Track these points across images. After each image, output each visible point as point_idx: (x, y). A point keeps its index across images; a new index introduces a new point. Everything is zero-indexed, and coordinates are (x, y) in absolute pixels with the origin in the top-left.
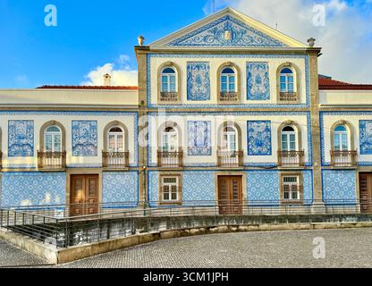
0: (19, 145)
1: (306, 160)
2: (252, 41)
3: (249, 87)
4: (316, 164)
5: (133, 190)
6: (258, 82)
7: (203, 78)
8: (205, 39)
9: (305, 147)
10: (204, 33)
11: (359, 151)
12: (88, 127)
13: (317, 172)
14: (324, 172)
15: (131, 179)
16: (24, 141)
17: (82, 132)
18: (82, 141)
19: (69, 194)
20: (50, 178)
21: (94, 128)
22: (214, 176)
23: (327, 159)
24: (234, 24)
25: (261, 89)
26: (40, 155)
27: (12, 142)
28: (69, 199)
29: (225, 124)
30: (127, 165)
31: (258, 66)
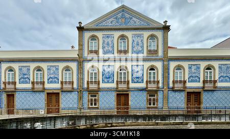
0: (23, 78)
1: (160, 85)
2: (135, 23)
3: (133, 47)
4: (165, 88)
5: (76, 101)
6: (138, 45)
7: (110, 43)
8: (111, 23)
9: (160, 79)
10: (111, 20)
11: (187, 81)
12: (54, 69)
13: (166, 92)
14: (169, 92)
15: (75, 95)
16: (26, 76)
17: (52, 72)
18: (52, 76)
19: (46, 102)
20: (38, 94)
21: (57, 69)
22: (114, 94)
23: (171, 85)
24: (126, 14)
25: (139, 48)
26: (33, 83)
27: (21, 77)
28: (46, 105)
29: (120, 67)
30: (73, 88)
31: (138, 36)
